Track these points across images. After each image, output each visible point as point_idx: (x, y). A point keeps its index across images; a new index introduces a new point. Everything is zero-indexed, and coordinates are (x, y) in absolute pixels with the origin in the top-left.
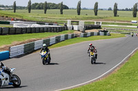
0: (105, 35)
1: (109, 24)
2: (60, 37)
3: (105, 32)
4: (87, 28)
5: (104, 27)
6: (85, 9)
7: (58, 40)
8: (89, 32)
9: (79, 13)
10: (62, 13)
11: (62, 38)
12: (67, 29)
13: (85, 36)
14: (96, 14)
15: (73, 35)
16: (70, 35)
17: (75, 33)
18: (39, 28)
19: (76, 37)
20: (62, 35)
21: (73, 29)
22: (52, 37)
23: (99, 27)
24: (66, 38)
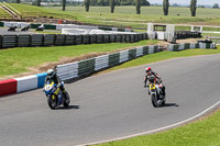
0: (208, 47)
1: (214, 29)
2: (135, 50)
3: (208, 43)
4: (179, 36)
5: (206, 35)
6: (176, 5)
7: (132, 56)
8: (182, 42)
9: (166, 13)
10: (139, 13)
11: (139, 53)
12: (147, 38)
13: (176, 49)
14: (194, 14)
15: (156, 48)
16: (151, 47)
17: (159, 44)
19: (161, 50)
20: (139, 47)
21: (156, 37)
22: (123, 50)
23: (199, 35)
24: (146, 52)
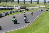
0: (28, 11)
1: (29, 7)
3: (28, 10)
4: (21, 8)
5: (27, 8)
6: (20, 1)
7: (11, 13)
8: (22, 10)
9: (18, 3)
10: (12, 3)
12: (14, 9)
13: (21, 11)
14: (24, 3)
15: (16, 11)
18: (4, 8)
22: (9, 12)
23: (26, 8)
24: (14, 12)
